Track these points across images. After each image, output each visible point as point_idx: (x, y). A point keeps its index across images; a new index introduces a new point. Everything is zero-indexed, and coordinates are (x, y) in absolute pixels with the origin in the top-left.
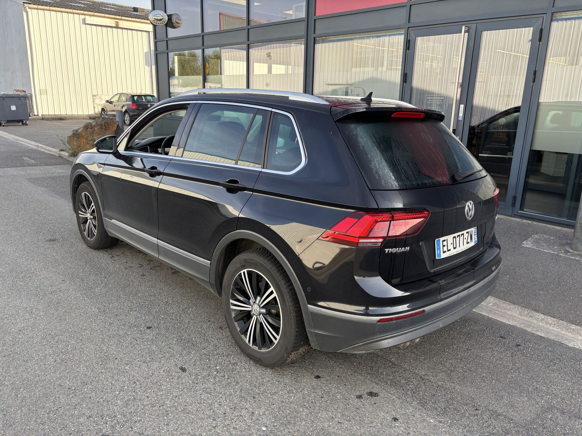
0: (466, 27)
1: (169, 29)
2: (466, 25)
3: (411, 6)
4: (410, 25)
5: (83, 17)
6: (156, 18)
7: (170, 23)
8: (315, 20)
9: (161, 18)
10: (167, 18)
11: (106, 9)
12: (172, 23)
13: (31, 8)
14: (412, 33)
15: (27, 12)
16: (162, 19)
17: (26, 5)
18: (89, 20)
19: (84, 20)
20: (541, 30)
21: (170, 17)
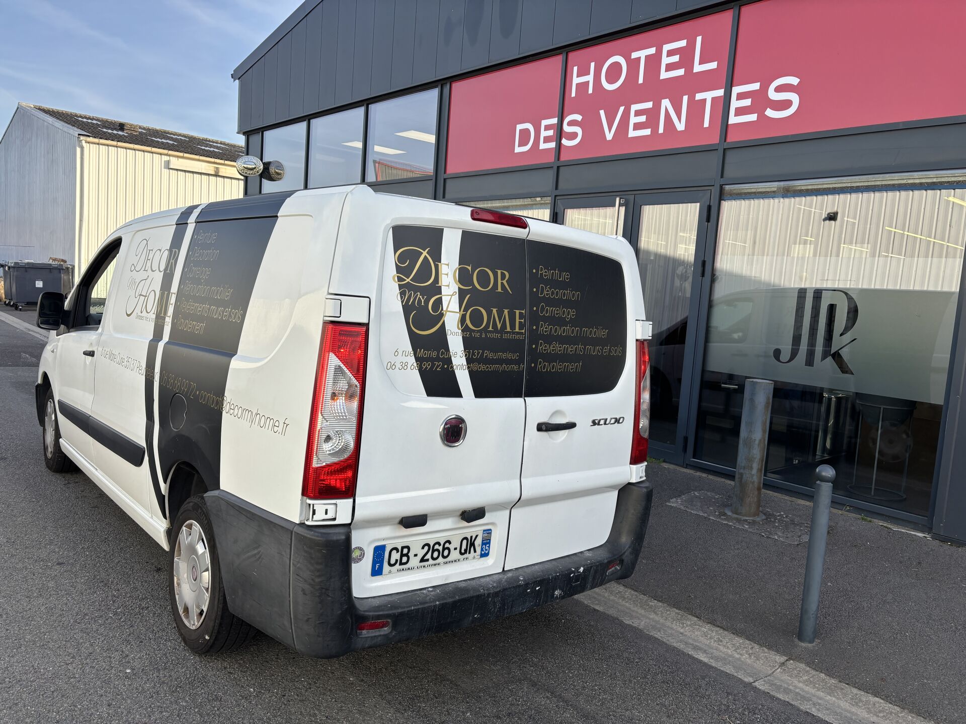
0: (620, 199)
1: (265, 181)
2: (621, 197)
3: (558, 167)
4: (557, 193)
5: (166, 158)
6: (245, 166)
7: (267, 173)
8: (445, 180)
9: (253, 167)
10: (262, 167)
11: (207, 148)
12: (269, 172)
13: (89, 143)
14: (559, 202)
15: (82, 148)
16: (255, 168)
17: (82, 138)
18: (176, 163)
19: (168, 162)
20: (709, 207)
21: (267, 166)
